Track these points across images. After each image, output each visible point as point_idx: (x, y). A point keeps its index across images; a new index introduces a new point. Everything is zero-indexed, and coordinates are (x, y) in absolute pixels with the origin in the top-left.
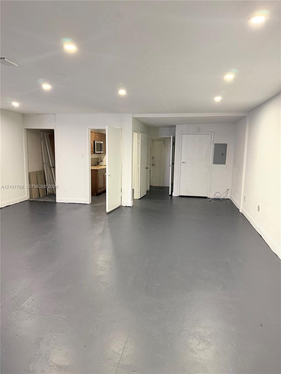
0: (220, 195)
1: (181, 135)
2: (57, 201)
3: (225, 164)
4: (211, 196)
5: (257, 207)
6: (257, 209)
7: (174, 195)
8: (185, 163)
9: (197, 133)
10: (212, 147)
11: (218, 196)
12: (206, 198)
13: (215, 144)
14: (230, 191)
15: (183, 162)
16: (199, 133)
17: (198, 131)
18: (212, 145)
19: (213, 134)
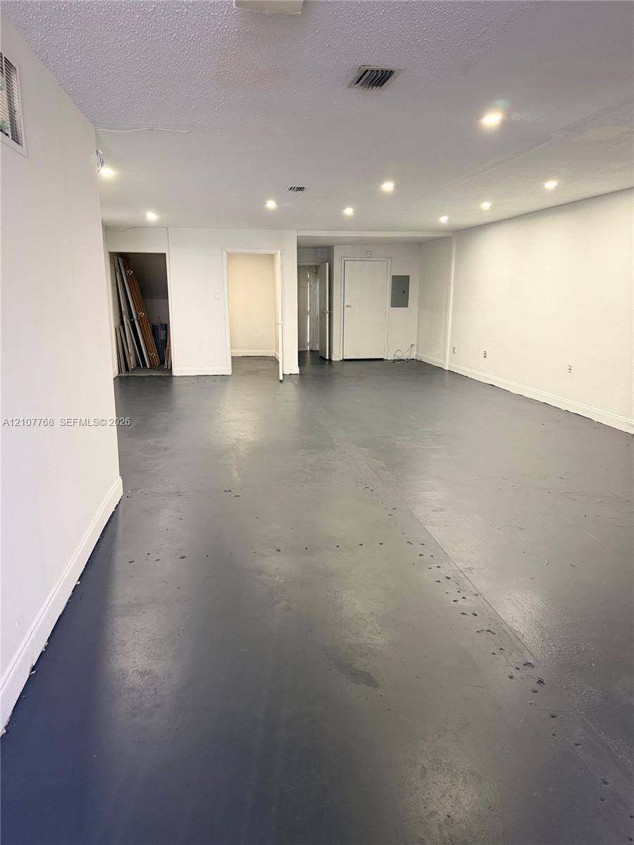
0: (401, 355)
1: (343, 262)
2: (173, 374)
3: (407, 306)
4: (390, 357)
5: (483, 352)
6: (483, 355)
7: (334, 359)
8: (350, 306)
9: (367, 259)
10: (389, 280)
11: (399, 356)
12: (382, 359)
13: (393, 276)
14: (415, 347)
15: (347, 306)
16: (370, 259)
17: (368, 256)
18: (389, 277)
19: (389, 262)
